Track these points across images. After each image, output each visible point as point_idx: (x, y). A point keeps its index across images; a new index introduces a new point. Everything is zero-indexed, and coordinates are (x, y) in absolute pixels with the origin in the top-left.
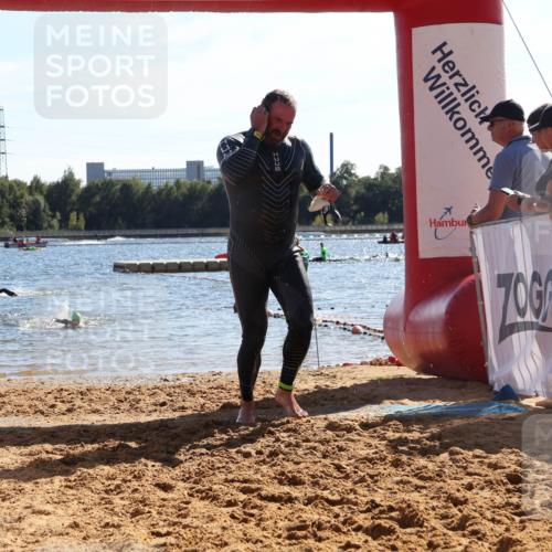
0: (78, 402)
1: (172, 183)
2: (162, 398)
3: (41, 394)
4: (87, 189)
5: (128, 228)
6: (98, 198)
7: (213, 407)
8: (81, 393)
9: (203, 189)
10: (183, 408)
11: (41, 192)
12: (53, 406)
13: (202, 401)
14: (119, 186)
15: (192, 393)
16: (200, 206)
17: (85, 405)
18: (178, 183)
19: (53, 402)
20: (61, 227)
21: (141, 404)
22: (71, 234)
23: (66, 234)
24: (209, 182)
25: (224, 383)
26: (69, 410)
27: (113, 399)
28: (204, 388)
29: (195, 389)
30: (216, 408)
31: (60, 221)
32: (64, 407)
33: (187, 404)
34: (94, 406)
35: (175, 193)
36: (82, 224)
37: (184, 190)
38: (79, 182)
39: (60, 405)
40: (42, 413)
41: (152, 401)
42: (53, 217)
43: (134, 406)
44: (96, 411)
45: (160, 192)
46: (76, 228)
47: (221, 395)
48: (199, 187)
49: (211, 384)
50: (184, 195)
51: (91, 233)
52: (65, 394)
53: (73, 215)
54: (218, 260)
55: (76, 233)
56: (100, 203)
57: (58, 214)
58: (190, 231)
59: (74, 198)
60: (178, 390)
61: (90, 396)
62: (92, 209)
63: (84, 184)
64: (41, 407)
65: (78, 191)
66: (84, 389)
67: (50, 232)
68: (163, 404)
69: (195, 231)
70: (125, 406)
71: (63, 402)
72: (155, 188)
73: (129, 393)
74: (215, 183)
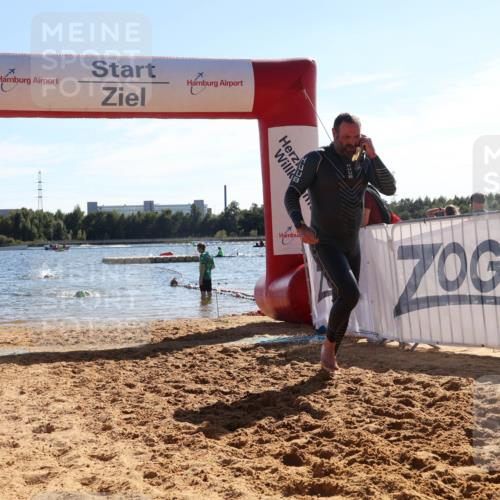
0: (81, 338)
1: (136, 213)
2: (129, 335)
3: (61, 333)
4: (88, 217)
5: (111, 238)
6: (94, 222)
7: (158, 340)
8: (83, 333)
9: (153, 217)
10: (141, 341)
11: (62, 219)
12: (67, 340)
13: (152, 336)
14: (105, 215)
15: (146, 332)
16: (151, 227)
17: (85, 339)
18: (139, 214)
19: (67, 338)
20: (72, 239)
21: (117, 339)
22: (78, 242)
23: (75, 242)
24: (157, 213)
25: (164, 326)
26: (76, 343)
27: (101, 336)
28: (153, 329)
29: (148, 329)
30: (160, 341)
31: (72, 235)
32: (73, 341)
33: (143, 339)
34: (91, 340)
35: (138, 219)
36: (85, 236)
37: (143, 217)
38: (83, 213)
40: (61, 344)
41: (124, 337)
42: (68, 232)
43: (113, 340)
44: (91, 343)
45: (129, 218)
46: (82, 239)
47: (163, 333)
48: (151, 215)
49: (157, 327)
50: (143, 221)
51: (90, 242)
52: (74, 333)
53: (80, 232)
54: (162, 257)
55: (81, 242)
56: (95, 225)
57: (71, 231)
58: (145, 240)
59: (80, 222)
60: (138, 331)
61: (88, 334)
62: (90, 228)
63: (86, 214)
64: (60, 341)
65: (83, 218)
66: (85, 330)
67: (67, 241)
68: (130, 338)
70: (108, 340)
71: (73, 338)
72: (126, 216)
73: (110, 332)
74: (160, 213)
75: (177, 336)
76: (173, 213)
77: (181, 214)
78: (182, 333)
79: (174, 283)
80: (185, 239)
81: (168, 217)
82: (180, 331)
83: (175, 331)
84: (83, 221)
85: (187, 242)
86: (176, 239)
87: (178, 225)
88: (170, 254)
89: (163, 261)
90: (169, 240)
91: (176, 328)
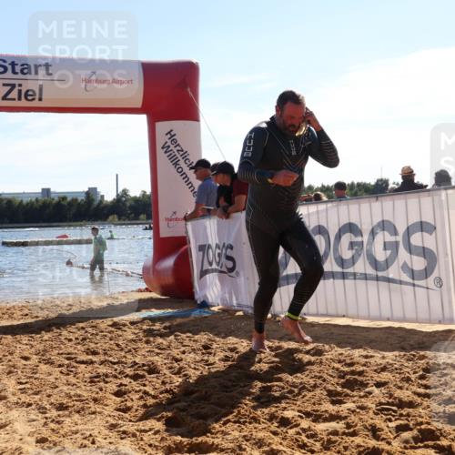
1: (34, 199)
2: (26, 311)
7: (53, 315)
9: (50, 203)
10: (37, 317)
13: (47, 313)
14: (5, 201)
15: (42, 309)
16: (48, 212)
18: (37, 200)
21: (15, 315)
24: (53, 199)
25: (59, 303)
28: (49, 306)
29: (44, 306)
33: (39, 315)
35: (35, 204)
37: (40, 203)
41: (21, 313)
45: (27, 204)
47: (58, 309)
48: (48, 202)
49: (52, 304)
50: (40, 207)
54: (58, 239)
58: (43, 224)
60: (34, 308)
68: (27, 315)
70: (6, 316)
72: (25, 202)
73: (8, 309)
74: (56, 199)
75: (71, 312)
76: (69, 199)
77: (76, 200)
78: (75, 309)
79: (69, 263)
80: (79, 223)
81: (64, 203)
82: (74, 308)
83: (69, 307)
85: (81, 226)
86: (71, 223)
87: (74, 210)
88: (65, 236)
89: (59, 243)
90: (65, 224)
91: (70, 305)
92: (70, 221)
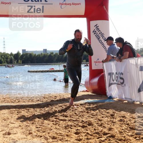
0: (20, 100)
1: (40, 54)
2: (38, 99)
3: (13, 98)
4: (22, 55)
5: (31, 63)
6: (24, 57)
7: (49, 101)
8: (21, 98)
10: (43, 101)
11: (13, 56)
12: (15, 101)
13: (47, 100)
14: (29, 54)
15: (44, 98)
16: (46, 58)
17: (22, 100)
18: (41, 54)
19: (15, 100)
20: (17, 63)
21: (34, 100)
22: (19, 64)
23: (18, 64)
24: (48, 54)
25: (51, 96)
26: (19, 102)
27: (28, 99)
28: (47, 97)
29: (45, 97)
30: (50, 101)
31: (17, 62)
32: (18, 101)
33: (43, 100)
35: (41, 56)
36: (21, 62)
37: (43, 55)
38: (20, 53)
39: (17, 101)
40: (13, 102)
41: (36, 100)
42: (15, 61)
43: (32, 101)
44: (24, 102)
45: (38, 55)
46: (20, 63)
47: (51, 98)
48: (46, 54)
49: (49, 96)
50: (43, 57)
51: (23, 64)
52: (18, 98)
53: (19, 60)
54: (50, 70)
55: (20, 64)
56: (25, 58)
57: (16, 60)
58: (44, 64)
59: (19, 57)
60: (42, 97)
61: (23, 99)
62: (23, 59)
63: (21, 54)
64: (13, 101)
65: (20, 55)
66: (22, 97)
67: (14, 64)
68: (39, 100)
69: (45, 64)
70: (30, 101)
71: (17, 100)
72: (37, 55)
73: (31, 98)
74: (49, 54)
75: (56, 99)
76: (54, 53)
78: (58, 98)
79: (55, 80)
80: (59, 63)
81: (52, 55)
82: (57, 98)
83: (55, 98)
84: (21, 57)
86: (55, 63)
87: (56, 58)
88: (53, 69)
89: (51, 71)
90: (53, 64)
91: (55, 97)
92: (55, 62)
